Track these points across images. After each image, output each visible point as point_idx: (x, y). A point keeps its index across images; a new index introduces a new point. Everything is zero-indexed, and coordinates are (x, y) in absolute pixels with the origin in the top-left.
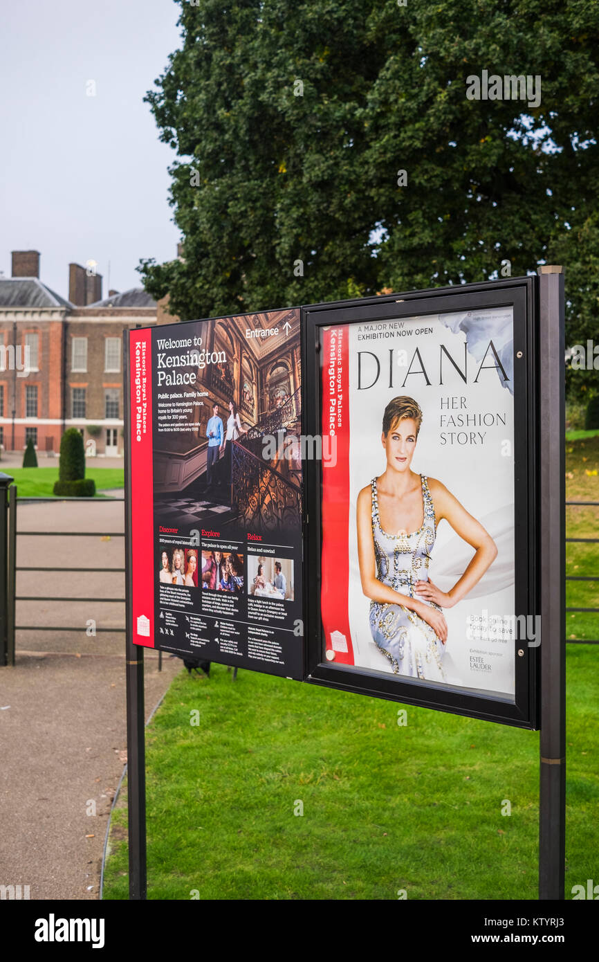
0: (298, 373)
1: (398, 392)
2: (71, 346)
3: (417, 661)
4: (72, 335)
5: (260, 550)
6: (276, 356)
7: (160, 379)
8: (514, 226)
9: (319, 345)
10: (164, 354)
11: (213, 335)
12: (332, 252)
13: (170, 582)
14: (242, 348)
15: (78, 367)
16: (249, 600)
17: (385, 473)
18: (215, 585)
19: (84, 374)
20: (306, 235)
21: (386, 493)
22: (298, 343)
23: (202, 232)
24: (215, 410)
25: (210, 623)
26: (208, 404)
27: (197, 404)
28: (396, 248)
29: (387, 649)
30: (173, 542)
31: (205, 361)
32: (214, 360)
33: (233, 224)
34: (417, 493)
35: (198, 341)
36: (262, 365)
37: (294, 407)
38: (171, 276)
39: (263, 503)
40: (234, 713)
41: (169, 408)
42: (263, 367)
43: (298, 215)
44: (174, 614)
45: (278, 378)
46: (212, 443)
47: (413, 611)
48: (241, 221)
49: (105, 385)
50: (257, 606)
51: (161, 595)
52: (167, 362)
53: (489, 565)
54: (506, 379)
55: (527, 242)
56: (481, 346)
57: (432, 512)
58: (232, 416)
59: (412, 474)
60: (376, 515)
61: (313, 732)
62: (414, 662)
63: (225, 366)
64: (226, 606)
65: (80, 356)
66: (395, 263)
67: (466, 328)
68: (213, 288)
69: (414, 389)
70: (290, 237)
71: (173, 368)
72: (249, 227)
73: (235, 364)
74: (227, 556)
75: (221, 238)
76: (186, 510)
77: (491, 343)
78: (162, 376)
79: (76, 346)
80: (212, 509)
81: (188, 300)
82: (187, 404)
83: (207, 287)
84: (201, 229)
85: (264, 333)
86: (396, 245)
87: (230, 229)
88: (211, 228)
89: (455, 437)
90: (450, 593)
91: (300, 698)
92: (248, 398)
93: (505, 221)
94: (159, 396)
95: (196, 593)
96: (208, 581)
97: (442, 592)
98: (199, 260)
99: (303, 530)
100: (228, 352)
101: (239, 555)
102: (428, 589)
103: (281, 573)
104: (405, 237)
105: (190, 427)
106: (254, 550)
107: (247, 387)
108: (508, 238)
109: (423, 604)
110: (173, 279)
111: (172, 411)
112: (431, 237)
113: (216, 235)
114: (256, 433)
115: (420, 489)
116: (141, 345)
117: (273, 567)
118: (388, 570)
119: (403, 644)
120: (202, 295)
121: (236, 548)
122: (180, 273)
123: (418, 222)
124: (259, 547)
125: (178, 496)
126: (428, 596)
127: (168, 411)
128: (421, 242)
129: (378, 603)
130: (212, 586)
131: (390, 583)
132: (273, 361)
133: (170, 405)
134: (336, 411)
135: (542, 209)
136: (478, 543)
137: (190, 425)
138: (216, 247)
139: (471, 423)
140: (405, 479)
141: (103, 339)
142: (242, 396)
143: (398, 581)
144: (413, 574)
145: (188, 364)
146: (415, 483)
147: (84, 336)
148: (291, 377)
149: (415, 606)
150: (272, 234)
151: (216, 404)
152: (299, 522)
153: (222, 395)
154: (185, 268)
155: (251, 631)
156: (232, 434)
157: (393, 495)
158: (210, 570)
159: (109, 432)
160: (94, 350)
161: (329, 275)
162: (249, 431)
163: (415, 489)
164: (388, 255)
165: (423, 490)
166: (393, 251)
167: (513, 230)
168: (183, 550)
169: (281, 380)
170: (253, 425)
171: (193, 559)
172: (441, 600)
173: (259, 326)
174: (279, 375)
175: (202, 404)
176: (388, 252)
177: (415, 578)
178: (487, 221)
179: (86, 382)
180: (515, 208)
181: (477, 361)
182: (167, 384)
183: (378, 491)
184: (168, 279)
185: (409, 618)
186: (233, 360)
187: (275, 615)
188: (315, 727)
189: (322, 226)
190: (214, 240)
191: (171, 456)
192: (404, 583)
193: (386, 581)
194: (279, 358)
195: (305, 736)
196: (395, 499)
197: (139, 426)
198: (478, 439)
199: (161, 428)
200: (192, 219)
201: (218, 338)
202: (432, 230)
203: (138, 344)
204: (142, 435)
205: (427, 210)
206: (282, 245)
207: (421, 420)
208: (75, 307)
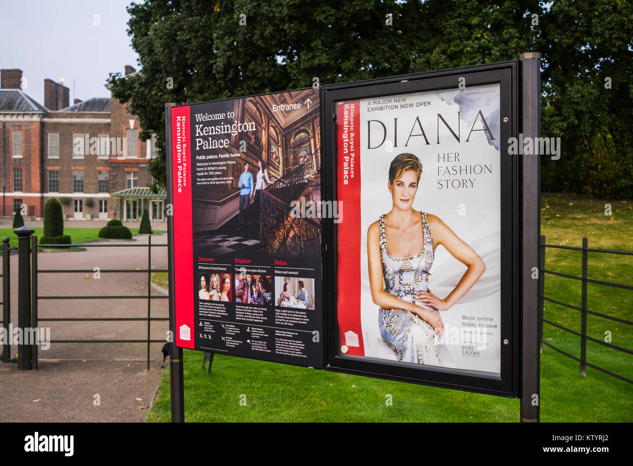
0: (318, 137)
1: (401, 150)
2: (47, 139)
3: (418, 351)
4: (47, 131)
5: (286, 273)
6: (299, 125)
7: (198, 144)
8: (384, 52)
9: (336, 115)
10: (201, 126)
11: (244, 110)
12: (254, 70)
13: (208, 298)
14: (269, 119)
15: (53, 154)
16: (276, 310)
17: (391, 212)
18: (247, 300)
19: (57, 159)
20: (236, 57)
21: (391, 226)
22: (318, 114)
23: (157, 54)
24: (246, 167)
25: (243, 328)
26: (240, 162)
27: (231, 163)
28: (302, 66)
29: (394, 343)
30: (211, 268)
31: (237, 130)
32: (245, 129)
33: (180, 48)
34: (419, 226)
35: (231, 115)
36: (287, 132)
37: (315, 163)
38: (133, 86)
39: (288, 236)
40: (215, 398)
41: (206, 166)
42: (288, 133)
43: (230, 42)
44: (211, 323)
45: (300, 142)
46: (244, 192)
47: (415, 314)
48: (186, 46)
49: (73, 168)
50: (283, 314)
51: (200, 309)
52: (204, 131)
53: (478, 279)
54: (493, 139)
55: (393, 64)
56: (472, 114)
57: (430, 240)
58: (261, 171)
59: (414, 211)
60: (384, 243)
61: (275, 409)
62: (415, 353)
63: (254, 133)
64: (257, 315)
65: (54, 147)
66: (300, 78)
67: (458, 101)
68: (165, 95)
69: (416, 148)
70: (224, 58)
71: (209, 136)
72: (192, 50)
73: (263, 131)
74: (257, 277)
75: (171, 58)
76: (221, 244)
77: (480, 112)
78: (200, 142)
79: (50, 140)
80: (245, 243)
81: (146, 103)
82: (222, 163)
83: (160, 94)
84: (156, 52)
85: (288, 107)
86: (302, 65)
87: (178, 52)
88: (164, 51)
89: (450, 183)
90: (446, 300)
91: (260, 386)
92: (274, 157)
93: (378, 49)
94: (198, 157)
95: (230, 306)
96: (241, 297)
97: (439, 299)
98: (154, 75)
99: (323, 256)
100: (257, 122)
101: (268, 277)
102: (428, 297)
103: (303, 289)
104: (308, 59)
105: (224, 181)
106: (279, 272)
107: (274, 149)
108: (380, 61)
109: (424, 309)
110: (135, 88)
111: (209, 168)
112: (327, 59)
113: (167, 56)
114: (281, 184)
115: (421, 222)
116: (181, 119)
117: (297, 284)
118: (394, 284)
119: (407, 338)
120: (156, 100)
121: (265, 271)
122: (140, 84)
123: (318, 49)
124: (285, 270)
125: (214, 233)
126: (428, 303)
127: (205, 169)
128: (320, 63)
129: (386, 309)
130: (244, 301)
131: (396, 294)
132: (296, 129)
133: (207, 164)
134: (349, 165)
135: (403, 41)
136: (469, 261)
137: (224, 179)
138: (167, 65)
139: (463, 172)
140: (408, 216)
141: (71, 135)
142: (269, 155)
143: (402, 292)
144: (415, 286)
145: (223, 132)
146: (416, 218)
147: (56, 133)
148: (312, 140)
149: (416, 310)
150: (210, 56)
151: (247, 162)
152: (319, 250)
153: (252, 155)
154: (144, 80)
155: (278, 333)
156: (260, 185)
157: (398, 228)
158: (243, 289)
159: (76, 202)
160: (65, 142)
161: (252, 86)
162: (275, 182)
163: (416, 223)
164: (296, 72)
165: (423, 223)
166: (300, 69)
167: (384, 56)
168: (219, 274)
169: (303, 143)
170: (279, 178)
171: (228, 280)
172: (439, 305)
173: (284, 102)
174: (301, 139)
175: (235, 162)
176: (296, 70)
177: (417, 289)
178: (365, 48)
179: (58, 166)
180: (385, 40)
181: (469, 126)
182: (204, 148)
183: (385, 225)
184: (131, 88)
185: (412, 319)
186: (262, 128)
187: (298, 321)
188: (275, 406)
189: (247, 50)
190: (166, 60)
191: (208, 204)
192: (407, 293)
193: (392, 292)
194: (301, 126)
195: (270, 413)
196: (400, 231)
197: (180, 181)
198: (469, 184)
199: (199, 182)
200: (149, 44)
201: (248, 112)
202: (327, 55)
203: (179, 118)
204: (183, 188)
205: (325, 40)
206: (218, 63)
207: (421, 171)
208: (50, 111)
